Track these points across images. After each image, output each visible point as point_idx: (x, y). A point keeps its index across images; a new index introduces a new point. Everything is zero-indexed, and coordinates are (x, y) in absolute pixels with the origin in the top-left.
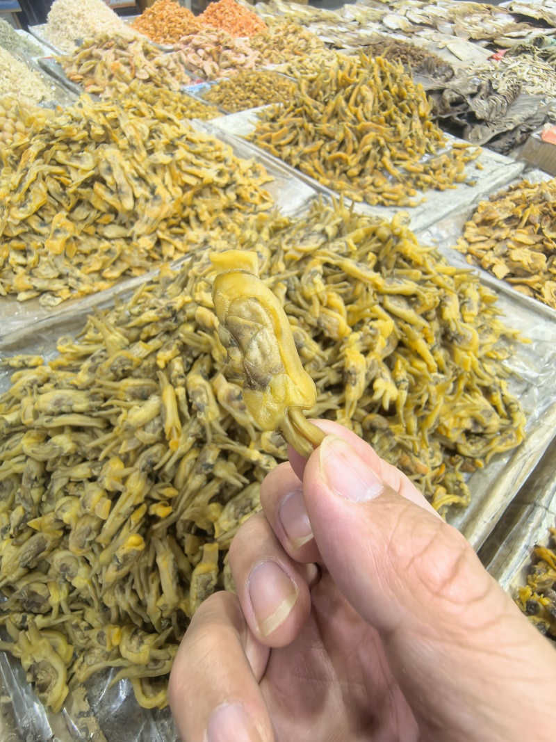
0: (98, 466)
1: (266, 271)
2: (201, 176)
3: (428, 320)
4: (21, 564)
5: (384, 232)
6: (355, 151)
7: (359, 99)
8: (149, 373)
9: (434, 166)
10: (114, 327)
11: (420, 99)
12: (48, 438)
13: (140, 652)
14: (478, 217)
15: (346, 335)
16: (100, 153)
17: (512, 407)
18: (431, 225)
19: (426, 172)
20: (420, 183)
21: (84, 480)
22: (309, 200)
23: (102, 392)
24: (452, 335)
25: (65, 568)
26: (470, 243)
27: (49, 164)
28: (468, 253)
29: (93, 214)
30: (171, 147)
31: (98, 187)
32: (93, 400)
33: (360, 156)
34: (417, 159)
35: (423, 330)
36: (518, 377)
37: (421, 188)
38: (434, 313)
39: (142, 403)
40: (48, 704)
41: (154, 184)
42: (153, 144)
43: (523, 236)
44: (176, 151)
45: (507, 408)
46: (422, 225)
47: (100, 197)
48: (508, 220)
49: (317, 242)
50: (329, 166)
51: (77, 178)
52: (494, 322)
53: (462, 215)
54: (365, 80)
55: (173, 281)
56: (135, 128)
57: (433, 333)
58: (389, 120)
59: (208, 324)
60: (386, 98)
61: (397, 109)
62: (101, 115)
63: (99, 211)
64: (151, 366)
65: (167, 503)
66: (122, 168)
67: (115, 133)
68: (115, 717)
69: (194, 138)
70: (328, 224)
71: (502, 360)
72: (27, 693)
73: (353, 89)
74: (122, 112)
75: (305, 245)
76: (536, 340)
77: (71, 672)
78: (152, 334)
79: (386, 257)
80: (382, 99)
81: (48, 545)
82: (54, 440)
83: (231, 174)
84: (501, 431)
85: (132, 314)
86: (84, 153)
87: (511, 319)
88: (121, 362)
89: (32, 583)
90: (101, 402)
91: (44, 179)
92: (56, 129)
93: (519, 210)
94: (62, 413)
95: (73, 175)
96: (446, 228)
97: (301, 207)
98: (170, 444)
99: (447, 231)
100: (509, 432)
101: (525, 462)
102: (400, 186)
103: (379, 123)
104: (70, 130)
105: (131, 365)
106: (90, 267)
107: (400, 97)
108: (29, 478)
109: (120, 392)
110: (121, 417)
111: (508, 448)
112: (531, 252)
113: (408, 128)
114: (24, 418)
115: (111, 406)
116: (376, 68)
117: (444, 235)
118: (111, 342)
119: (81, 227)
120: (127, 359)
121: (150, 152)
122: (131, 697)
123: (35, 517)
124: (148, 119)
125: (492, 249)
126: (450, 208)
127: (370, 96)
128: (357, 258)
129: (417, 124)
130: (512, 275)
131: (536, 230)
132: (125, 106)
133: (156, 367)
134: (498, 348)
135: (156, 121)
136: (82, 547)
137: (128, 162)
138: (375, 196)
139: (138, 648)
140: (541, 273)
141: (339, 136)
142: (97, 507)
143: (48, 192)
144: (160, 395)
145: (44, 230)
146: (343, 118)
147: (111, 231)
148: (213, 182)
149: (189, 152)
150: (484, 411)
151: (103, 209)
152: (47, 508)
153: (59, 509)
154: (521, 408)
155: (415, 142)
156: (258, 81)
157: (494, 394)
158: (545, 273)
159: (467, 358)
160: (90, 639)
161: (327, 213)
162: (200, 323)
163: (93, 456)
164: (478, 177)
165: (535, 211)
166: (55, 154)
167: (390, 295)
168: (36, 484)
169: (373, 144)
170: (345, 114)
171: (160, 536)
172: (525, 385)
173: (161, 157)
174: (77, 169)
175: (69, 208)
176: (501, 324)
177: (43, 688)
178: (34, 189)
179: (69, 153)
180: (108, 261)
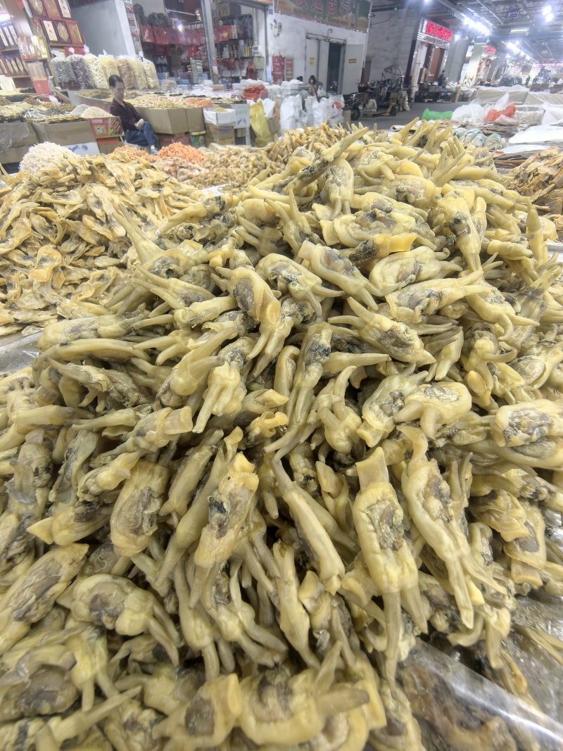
16: (87, 190)
29: (82, 247)
30: (158, 186)
31: (85, 218)
41: (144, 215)
42: (141, 183)
44: (163, 189)
47: (90, 229)
51: (62, 213)
56: (122, 170)
63: (88, 244)
66: (112, 201)
67: (102, 173)
81: (64, 572)
86: (71, 192)
88: (163, 262)
91: (28, 215)
92: (41, 177)
95: (60, 210)
104: (56, 175)
105: (178, 265)
106: (81, 296)
119: (70, 259)
120: (172, 259)
121: (138, 188)
123: (39, 520)
137: (117, 197)
143: (33, 228)
145: (28, 263)
147: (103, 261)
151: (93, 241)
166: (40, 196)
173: (149, 192)
174: (64, 205)
175: (55, 241)
178: (16, 225)
179: (55, 194)
180: (100, 288)
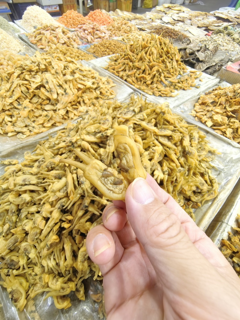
0: (40, 207)
1: (111, 126)
2: (85, 85)
3: (176, 146)
4: (8, 248)
5: (158, 110)
6: (149, 74)
7: (151, 53)
8: (62, 168)
9: (182, 80)
10: (48, 149)
11: (176, 53)
12: (20, 195)
13: (56, 285)
14: (200, 102)
15: (143, 152)
16: (43, 76)
17: (212, 181)
18: (181, 105)
19: (179, 83)
20: (176, 87)
21: (35, 212)
22: (130, 94)
23: (43, 176)
24: (187, 152)
25: (26, 250)
26: (197, 112)
27: (22, 80)
28: (196, 116)
29: (40, 100)
30: (73, 73)
31: (42, 89)
32: (39, 179)
33: (151, 76)
34: (175, 77)
35: (174, 150)
36: (216, 168)
37: (177, 89)
38: (179, 143)
39: (59, 180)
40: (18, 307)
41: (65, 88)
42: (65, 72)
43: (218, 109)
44: (75, 75)
45: (211, 181)
46: (177, 105)
47: (43, 93)
48: (212, 103)
49: (131, 115)
50: (139, 80)
51: (34, 86)
52: (206, 146)
53: (193, 100)
54: (153, 45)
55: (73, 130)
56: (58, 66)
57: (179, 152)
58: (163, 62)
59: (86, 148)
60: (162, 53)
61: (166, 57)
62: (44, 60)
63: (42, 99)
64: (63, 165)
65: (69, 222)
66: (53, 82)
67: (50, 67)
68: (46, 313)
69: (83, 69)
70: (135, 107)
71: (209, 161)
72: (9, 303)
73: (148, 49)
74: (53, 59)
75: (126, 116)
76: (223, 153)
77: (28, 294)
78: (63, 152)
79: (159, 120)
80: (160, 53)
81: (19, 240)
82: (22, 196)
83: (98, 84)
84: (208, 191)
85: (55, 144)
86: (37, 75)
87: (213, 144)
88: (50, 164)
89: (12, 256)
90: (42, 180)
91: (20, 86)
92: (25, 66)
93: (217, 99)
94: (26, 185)
95: (32, 84)
96: (187, 106)
97: (127, 97)
98: (70, 197)
99: (187, 107)
100: (211, 192)
101: (218, 204)
102: (168, 88)
103: (159, 63)
104: (31, 67)
105: (55, 165)
106: (38, 122)
107: (168, 52)
108: (11, 212)
109: (50, 176)
110: (50, 187)
111: (211, 198)
112: (221, 116)
113: (171, 65)
114: (10, 186)
115: (46, 182)
116: (158, 40)
117: (186, 109)
118: (46, 155)
119: (35, 105)
120: (53, 163)
121: (64, 75)
122: (53, 304)
123: (14, 228)
124: (64, 62)
125: (206, 115)
126: (189, 97)
127: (155, 52)
128: (147, 121)
129: (175, 63)
130: (214, 125)
131: (223, 107)
132: (54, 56)
133: (65, 166)
134: (207, 156)
135: (67, 63)
136: (33, 241)
137: (55, 79)
138: (158, 92)
139: (56, 283)
140: (226, 125)
141: (143, 68)
142: (40, 224)
143: (22, 92)
144: (66, 177)
145: (19, 107)
146: (145, 61)
147: (48, 107)
148: (90, 87)
149: (80, 75)
150: (200, 183)
151: (44, 98)
152: (19, 224)
153: (24, 225)
154: (216, 181)
155: (174, 70)
156: (110, 44)
157: (205, 176)
158: (227, 125)
159: (193, 161)
160: (36, 280)
161: (136, 102)
162: (83, 147)
163: (39, 202)
164: (200, 85)
165: (223, 99)
166: (25, 76)
167: (161, 136)
168: (14, 214)
169: (157, 71)
170: (145, 59)
171: (66, 236)
172: (218, 172)
173: (69, 77)
174: (34, 82)
175: (30, 98)
176: (209, 147)
177: (16, 301)
178: (16, 90)
179: (31, 76)
180: (46, 119)
